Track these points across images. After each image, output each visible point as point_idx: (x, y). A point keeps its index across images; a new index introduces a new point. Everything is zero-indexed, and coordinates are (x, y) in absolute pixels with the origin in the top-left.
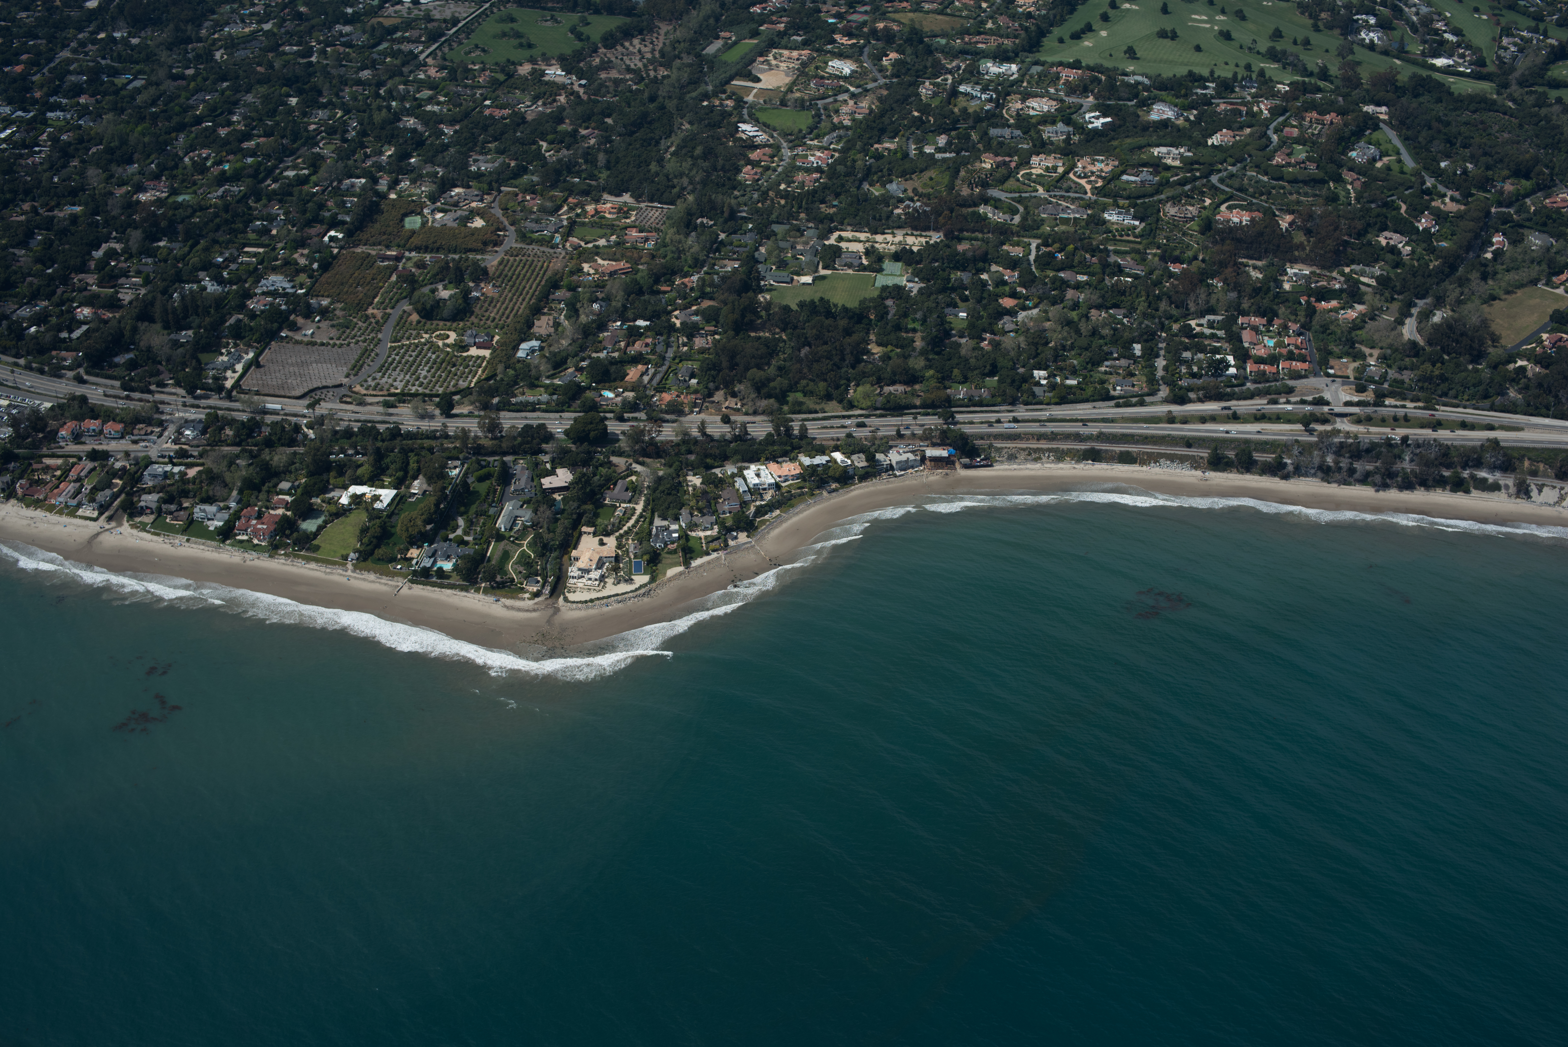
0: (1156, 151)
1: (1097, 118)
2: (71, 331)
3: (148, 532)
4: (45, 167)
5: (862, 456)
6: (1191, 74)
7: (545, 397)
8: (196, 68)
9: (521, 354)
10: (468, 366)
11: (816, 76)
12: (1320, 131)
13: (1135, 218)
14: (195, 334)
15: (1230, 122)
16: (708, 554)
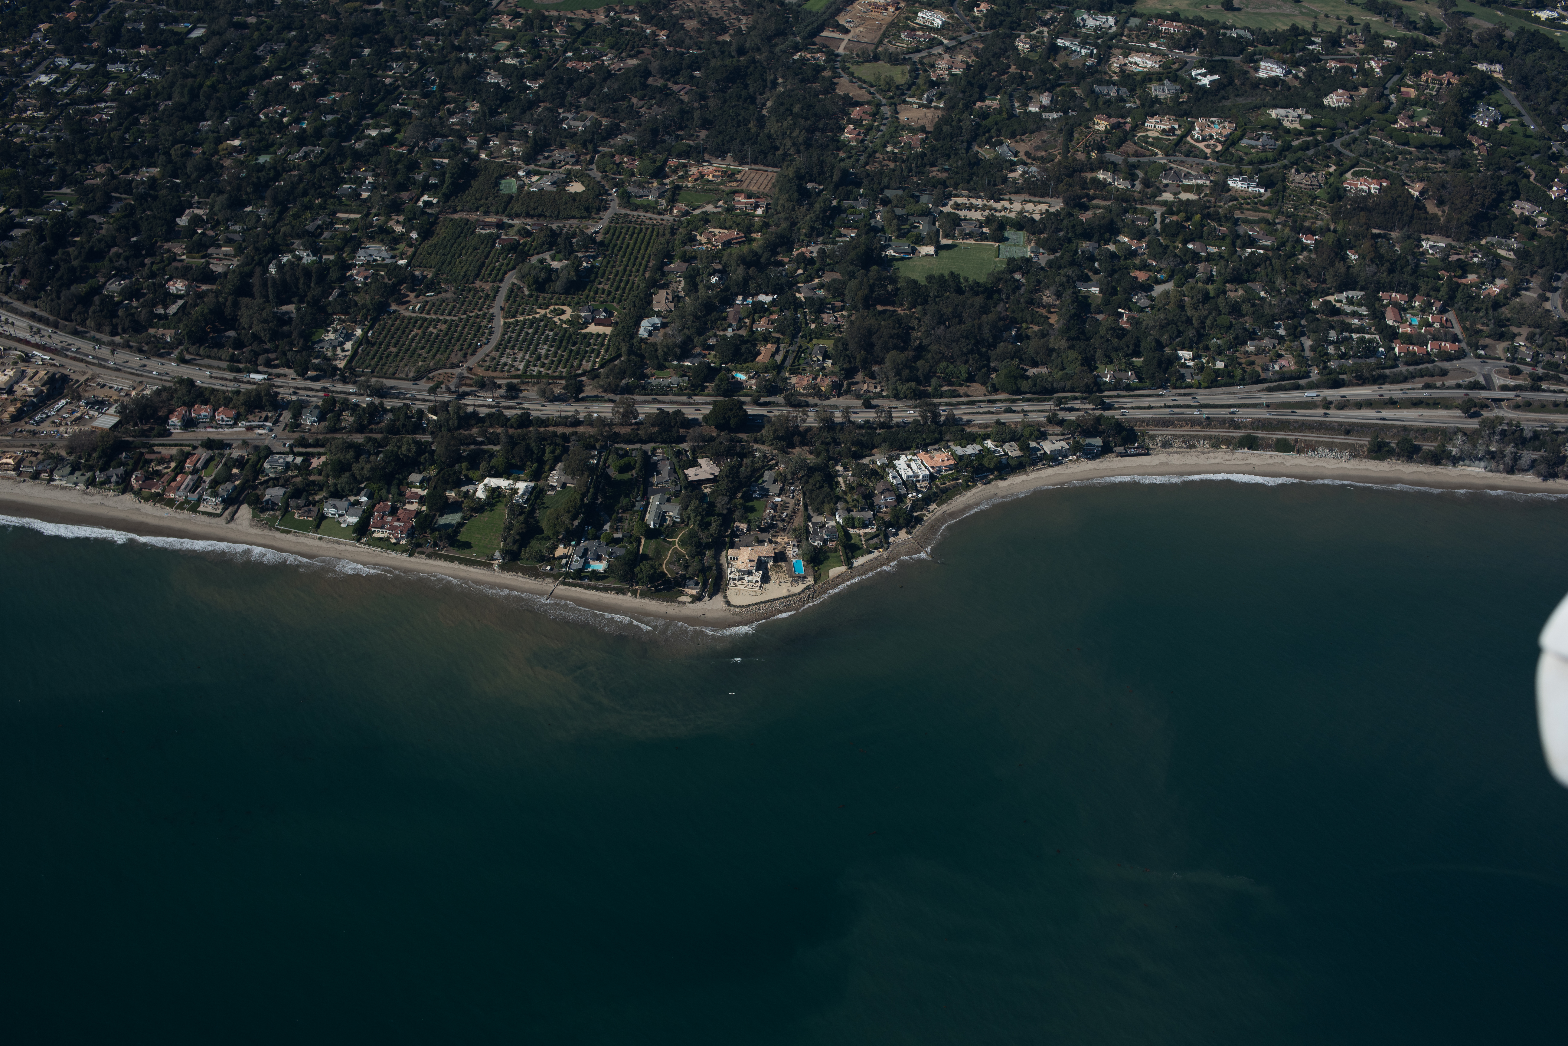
0: (1274, 113)
1: (1204, 75)
2: (166, 307)
3: (278, 529)
4: (113, 124)
5: (1013, 443)
6: (1294, 28)
7: (675, 379)
8: (259, 17)
9: (642, 332)
10: (589, 344)
11: (907, 28)
12: (1438, 91)
13: (1259, 185)
14: (298, 309)
15: (1342, 81)
16: (870, 552)
